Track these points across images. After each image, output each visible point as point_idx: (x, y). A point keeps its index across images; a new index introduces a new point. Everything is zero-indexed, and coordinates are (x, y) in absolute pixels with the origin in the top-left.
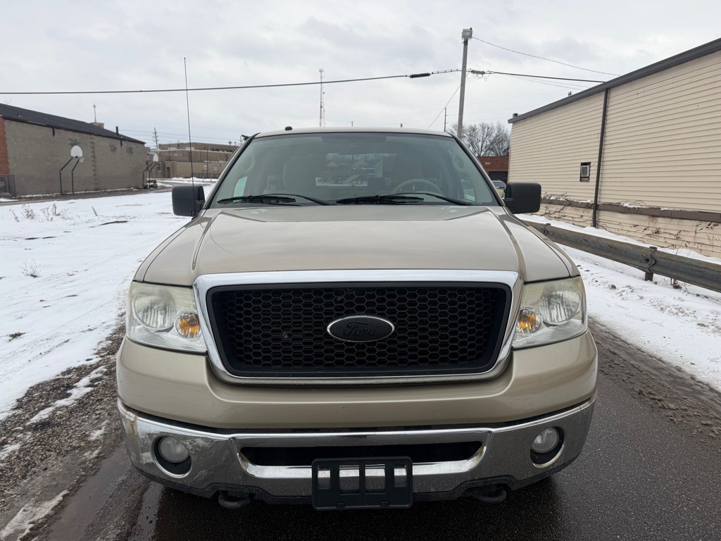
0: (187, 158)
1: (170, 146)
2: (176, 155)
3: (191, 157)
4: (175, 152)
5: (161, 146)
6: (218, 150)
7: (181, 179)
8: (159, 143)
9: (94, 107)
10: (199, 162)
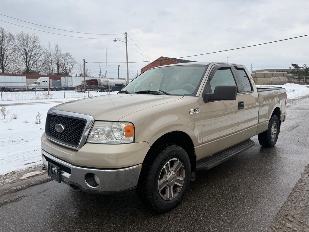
0: (263, 76)
1: (257, 71)
2: (258, 75)
3: (265, 76)
4: (258, 74)
5: (252, 72)
6: (280, 72)
7: (259, 85)
8: (253, 70)
9: (228, 58)
10: (269, 78)
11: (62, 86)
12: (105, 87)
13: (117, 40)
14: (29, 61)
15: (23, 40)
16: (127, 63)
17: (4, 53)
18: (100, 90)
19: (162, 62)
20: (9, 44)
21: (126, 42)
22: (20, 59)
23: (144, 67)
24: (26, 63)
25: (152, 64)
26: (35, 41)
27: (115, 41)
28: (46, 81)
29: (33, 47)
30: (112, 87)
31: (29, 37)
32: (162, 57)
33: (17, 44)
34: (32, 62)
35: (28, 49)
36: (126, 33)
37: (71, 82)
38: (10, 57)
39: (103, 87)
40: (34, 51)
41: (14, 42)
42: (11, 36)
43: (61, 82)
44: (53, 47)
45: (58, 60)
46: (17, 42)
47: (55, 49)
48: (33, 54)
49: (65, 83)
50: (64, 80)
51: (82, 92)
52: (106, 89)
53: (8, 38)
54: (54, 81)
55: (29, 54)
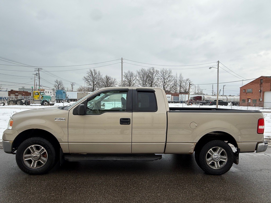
11: (179, 100)
12: (206, 102)
13: (211, 68)
14: (165, 85)
15: (164, 73)
16: (218, 84)
17: (153, 81)
18: (202, 104)
19: (262, 81)
20: (156, 76)
21: (218, 68)
22: (160, 84)
23: (243, 86)
24: (164, 86)
25: (251, 83)
26: (170, 73)
27: (210, 68)
28: (170, 97)
29: (168, 77)
30: (211, 102)
31: (167, 71)
32: (262, 77)
33: (160, 75)
34: (167, 85)
35: (165, 78)
36: (218, 62)
37: (185, 98)
38: (156, 83)
39: (205, 101)
40: (169, 79)
41: (158, 74)
42: (157, 72)
43: (179, 98)
44: (178, 76)
45: (181, 84)
46: (160, 74)
47: (180, 77)
48: (168, 81)
49: (181, 98)
50: (181, 96)
51: (190, 105)
52: (206, 103)
53: (156, 73)
54: (175, 97)
55: (166, 81)
